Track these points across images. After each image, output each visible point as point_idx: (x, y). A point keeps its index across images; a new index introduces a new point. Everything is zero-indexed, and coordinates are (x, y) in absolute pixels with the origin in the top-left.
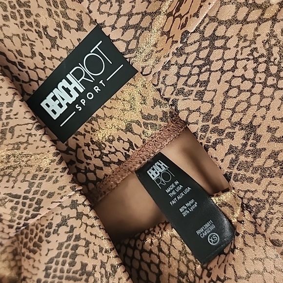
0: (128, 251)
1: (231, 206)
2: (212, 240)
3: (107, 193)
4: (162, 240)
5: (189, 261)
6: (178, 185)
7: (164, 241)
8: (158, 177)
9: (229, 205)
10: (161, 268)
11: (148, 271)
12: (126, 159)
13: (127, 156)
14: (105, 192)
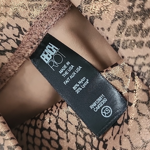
0: (30, 131)
1: (121, 79)
2: (105, 112)
3: (7, 80)
4: (59, 118)
5: (85, 134)
6: (70, 65)
7: (61, 118)
8: (51, 60)
9: (119, 78)
10: (60, 144)
11: (49, 147)
12: (18, 46)
13: (18, 43)
14: (5, 80)
